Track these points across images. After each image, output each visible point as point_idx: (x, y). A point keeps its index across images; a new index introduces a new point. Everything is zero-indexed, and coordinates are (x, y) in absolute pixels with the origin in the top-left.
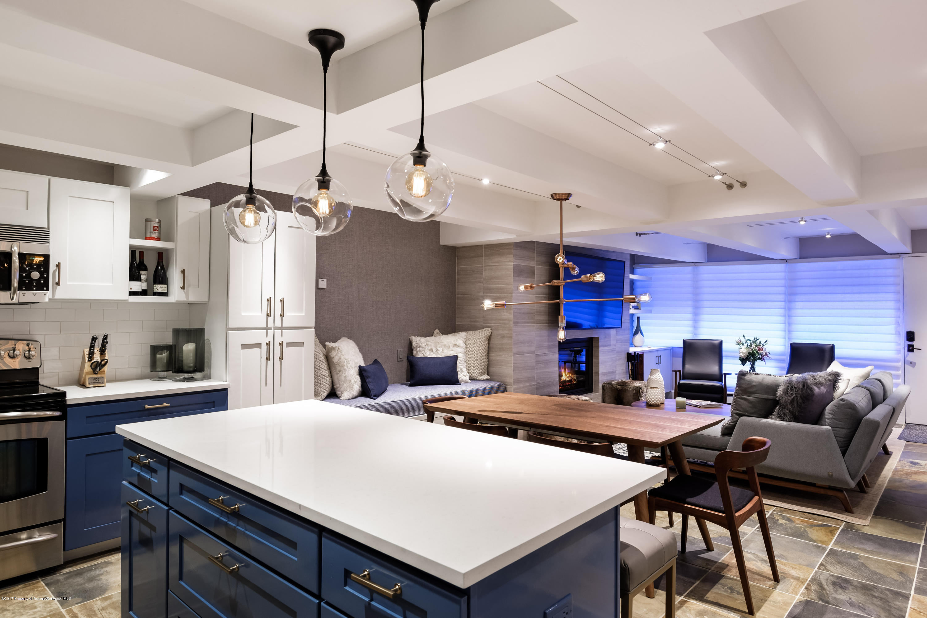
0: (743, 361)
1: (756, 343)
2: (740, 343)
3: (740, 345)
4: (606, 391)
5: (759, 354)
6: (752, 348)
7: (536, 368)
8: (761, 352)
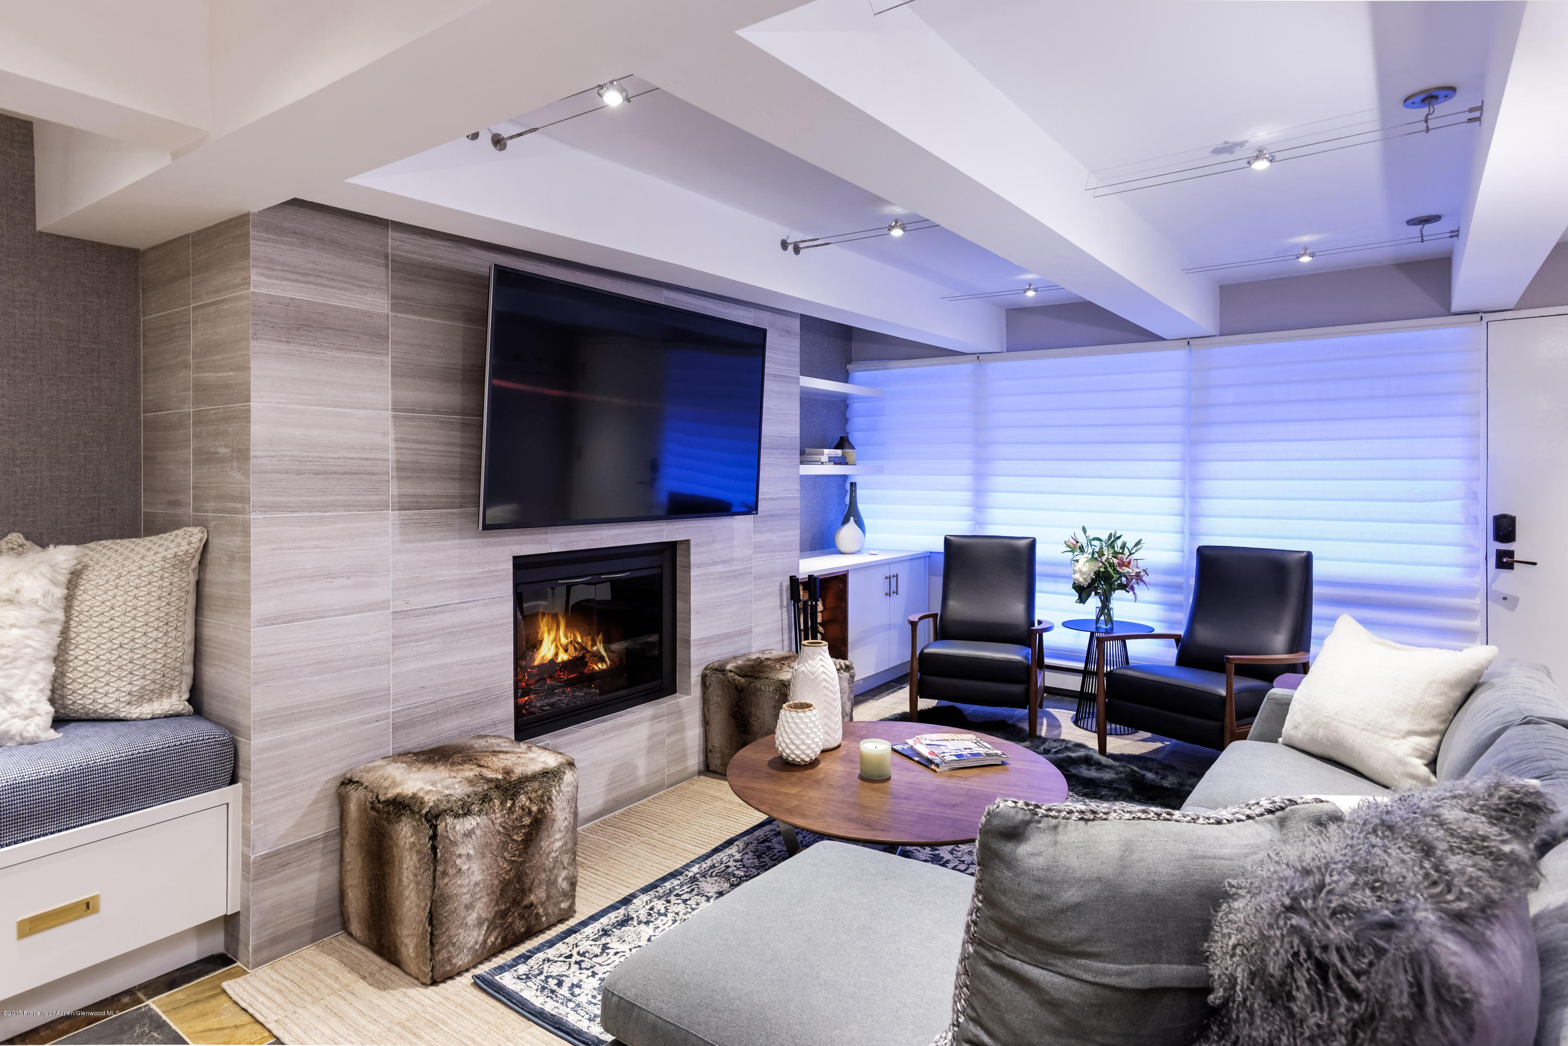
0: (1083, 592)
1: (1113, 547)
2: (1076, 547)
3: (1076, 553)
4: (711, 689)
5: (1121, 575)
6: (1104, 559)
7: (395, 660)
8: (1126, 570)
